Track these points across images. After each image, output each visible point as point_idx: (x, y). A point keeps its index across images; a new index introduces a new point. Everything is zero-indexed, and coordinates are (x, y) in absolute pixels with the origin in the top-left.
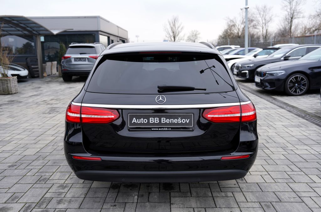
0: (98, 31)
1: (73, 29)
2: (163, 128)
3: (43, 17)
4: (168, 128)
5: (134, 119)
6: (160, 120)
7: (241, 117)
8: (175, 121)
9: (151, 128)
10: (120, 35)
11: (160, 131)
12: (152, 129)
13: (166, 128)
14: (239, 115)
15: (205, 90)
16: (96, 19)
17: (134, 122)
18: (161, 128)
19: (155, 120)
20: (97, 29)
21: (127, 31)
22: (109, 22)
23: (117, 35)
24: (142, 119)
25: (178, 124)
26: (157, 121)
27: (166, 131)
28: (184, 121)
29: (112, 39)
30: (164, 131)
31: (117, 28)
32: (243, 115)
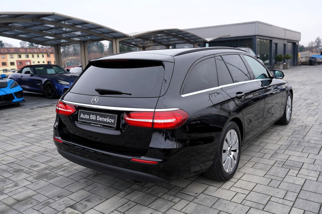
0: (255, 36)
1: (230, 36)
2: (98, 124)
3: (208, 27)
4: (100, 125)
5: (82, 114)
6: (96, 117)
7: (153, 123)
8: (105, 120)
9: (90, 123)
10: (287, 38)
11: (96, 126)
12: (92, 124)
13: (99, 124)
14: (151, 121)
15: (131, 94)
16: (255, 24)
17: (82, 117)
18: (96, 124)
19: (94, 117)
20: (255, 33)
21: (300, 33)
22: (271, 26)
23: (283, 37)
24: (86, 115)
25: (106, 123)
26: (94, 118)
27: (99, 127)
28: (110, 121)
29: (276, 42)
30: (98, 127)
31: (284, 30)
32: (156, 121)
